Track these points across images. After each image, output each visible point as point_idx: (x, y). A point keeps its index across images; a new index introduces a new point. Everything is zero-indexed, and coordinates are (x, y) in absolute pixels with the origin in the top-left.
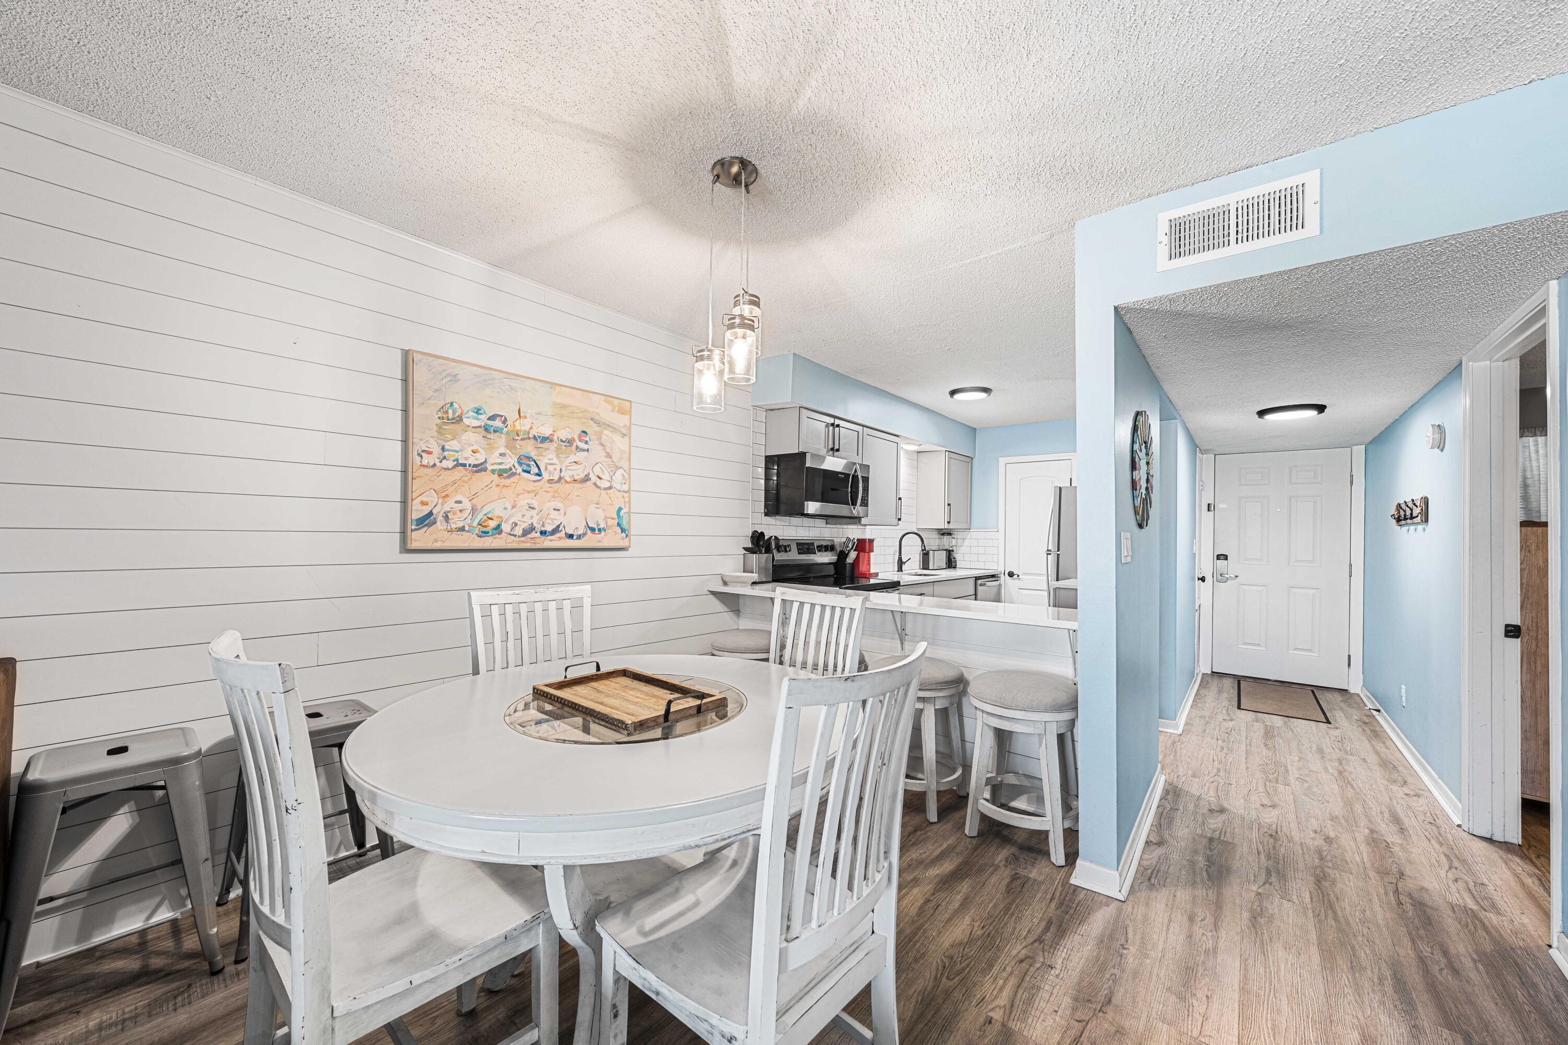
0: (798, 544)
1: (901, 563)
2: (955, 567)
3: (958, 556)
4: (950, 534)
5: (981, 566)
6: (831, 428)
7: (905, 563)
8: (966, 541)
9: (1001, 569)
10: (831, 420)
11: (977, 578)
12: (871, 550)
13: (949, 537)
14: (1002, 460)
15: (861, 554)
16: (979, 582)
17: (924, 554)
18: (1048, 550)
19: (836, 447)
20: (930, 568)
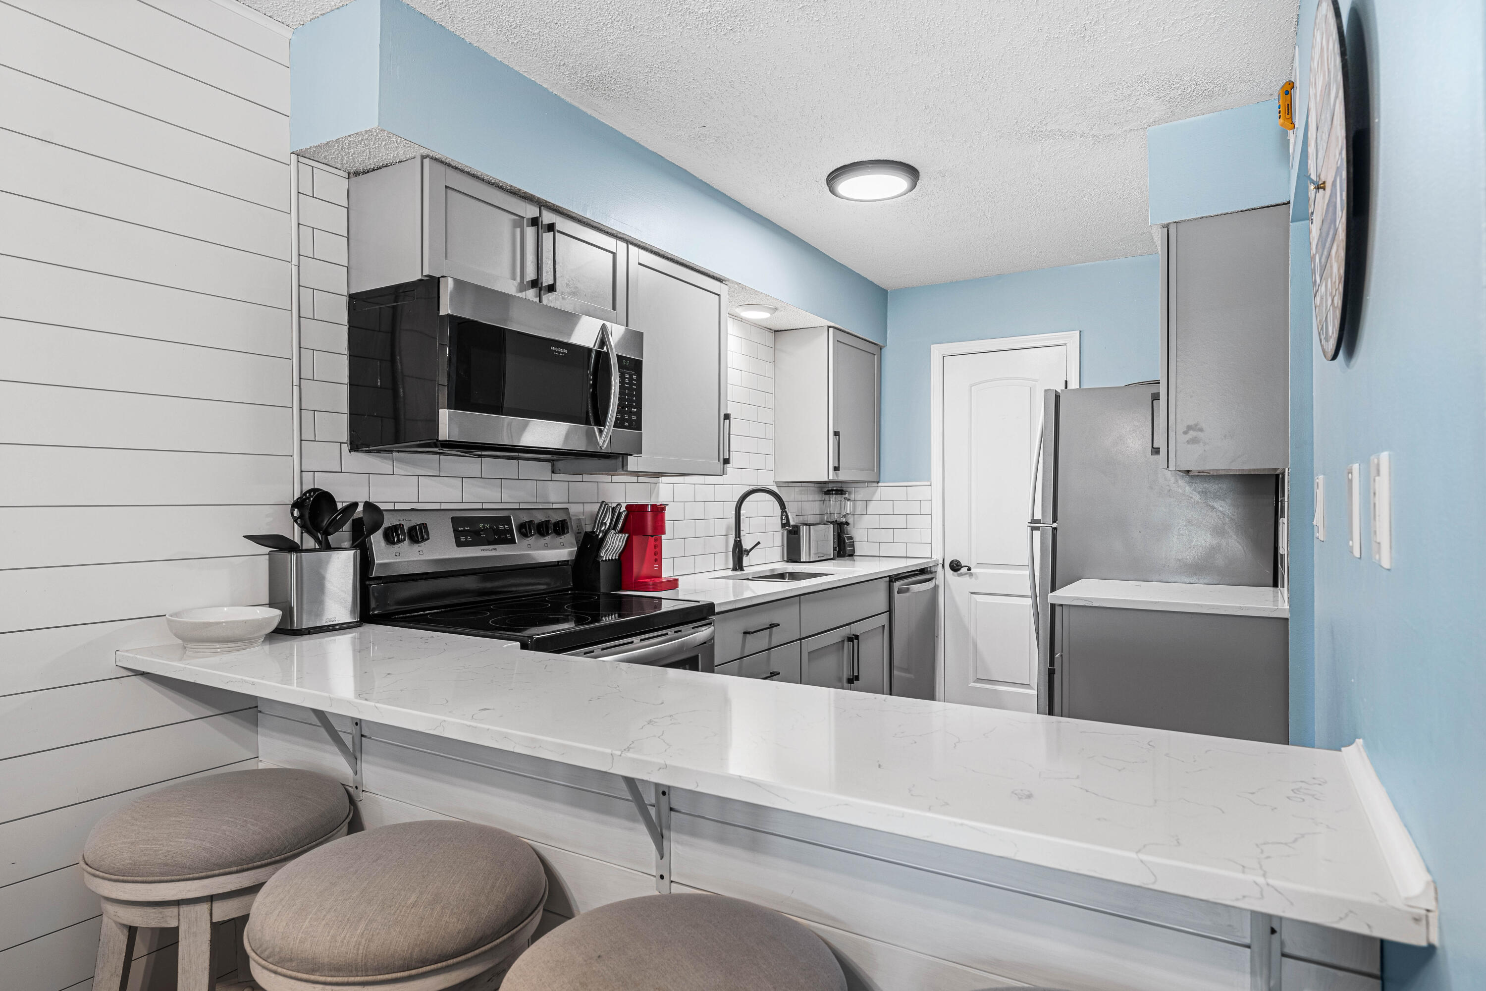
0: (457, 522)
1: (739, 553)
2: (851, 555)
3: (858, 534)
4: (840, 492)
5: (900, 550)
6: (530, 232)
7: (748, 552)
8: (872, 505)
9: (937, 556)
10: (532, 211)
11: (893, 579)
12: (659, 528)
13: (839, 497)
14: (937, 351)
15: (636, 539)
16: (897, 585)
17: (789, 532)
18: (1034, 521)
19: (547, 280)
20: (803, 559)
